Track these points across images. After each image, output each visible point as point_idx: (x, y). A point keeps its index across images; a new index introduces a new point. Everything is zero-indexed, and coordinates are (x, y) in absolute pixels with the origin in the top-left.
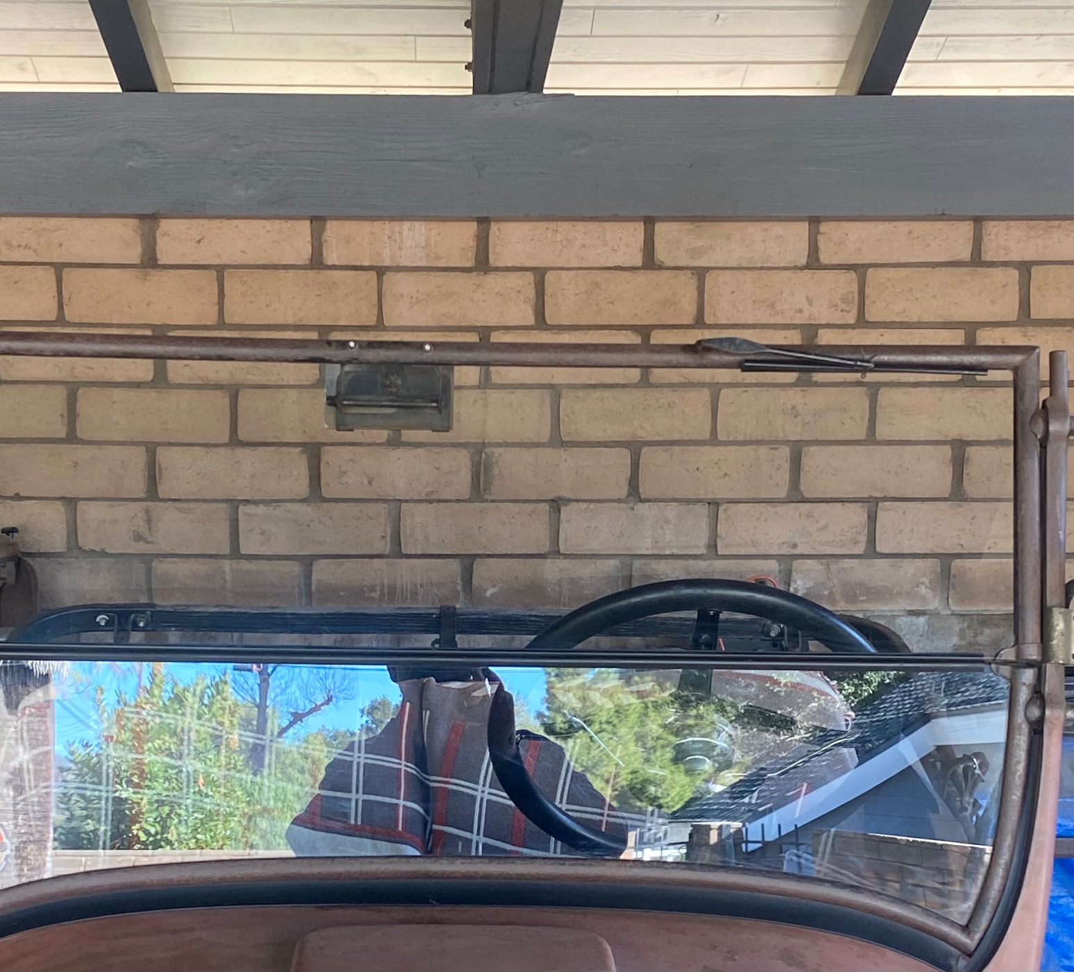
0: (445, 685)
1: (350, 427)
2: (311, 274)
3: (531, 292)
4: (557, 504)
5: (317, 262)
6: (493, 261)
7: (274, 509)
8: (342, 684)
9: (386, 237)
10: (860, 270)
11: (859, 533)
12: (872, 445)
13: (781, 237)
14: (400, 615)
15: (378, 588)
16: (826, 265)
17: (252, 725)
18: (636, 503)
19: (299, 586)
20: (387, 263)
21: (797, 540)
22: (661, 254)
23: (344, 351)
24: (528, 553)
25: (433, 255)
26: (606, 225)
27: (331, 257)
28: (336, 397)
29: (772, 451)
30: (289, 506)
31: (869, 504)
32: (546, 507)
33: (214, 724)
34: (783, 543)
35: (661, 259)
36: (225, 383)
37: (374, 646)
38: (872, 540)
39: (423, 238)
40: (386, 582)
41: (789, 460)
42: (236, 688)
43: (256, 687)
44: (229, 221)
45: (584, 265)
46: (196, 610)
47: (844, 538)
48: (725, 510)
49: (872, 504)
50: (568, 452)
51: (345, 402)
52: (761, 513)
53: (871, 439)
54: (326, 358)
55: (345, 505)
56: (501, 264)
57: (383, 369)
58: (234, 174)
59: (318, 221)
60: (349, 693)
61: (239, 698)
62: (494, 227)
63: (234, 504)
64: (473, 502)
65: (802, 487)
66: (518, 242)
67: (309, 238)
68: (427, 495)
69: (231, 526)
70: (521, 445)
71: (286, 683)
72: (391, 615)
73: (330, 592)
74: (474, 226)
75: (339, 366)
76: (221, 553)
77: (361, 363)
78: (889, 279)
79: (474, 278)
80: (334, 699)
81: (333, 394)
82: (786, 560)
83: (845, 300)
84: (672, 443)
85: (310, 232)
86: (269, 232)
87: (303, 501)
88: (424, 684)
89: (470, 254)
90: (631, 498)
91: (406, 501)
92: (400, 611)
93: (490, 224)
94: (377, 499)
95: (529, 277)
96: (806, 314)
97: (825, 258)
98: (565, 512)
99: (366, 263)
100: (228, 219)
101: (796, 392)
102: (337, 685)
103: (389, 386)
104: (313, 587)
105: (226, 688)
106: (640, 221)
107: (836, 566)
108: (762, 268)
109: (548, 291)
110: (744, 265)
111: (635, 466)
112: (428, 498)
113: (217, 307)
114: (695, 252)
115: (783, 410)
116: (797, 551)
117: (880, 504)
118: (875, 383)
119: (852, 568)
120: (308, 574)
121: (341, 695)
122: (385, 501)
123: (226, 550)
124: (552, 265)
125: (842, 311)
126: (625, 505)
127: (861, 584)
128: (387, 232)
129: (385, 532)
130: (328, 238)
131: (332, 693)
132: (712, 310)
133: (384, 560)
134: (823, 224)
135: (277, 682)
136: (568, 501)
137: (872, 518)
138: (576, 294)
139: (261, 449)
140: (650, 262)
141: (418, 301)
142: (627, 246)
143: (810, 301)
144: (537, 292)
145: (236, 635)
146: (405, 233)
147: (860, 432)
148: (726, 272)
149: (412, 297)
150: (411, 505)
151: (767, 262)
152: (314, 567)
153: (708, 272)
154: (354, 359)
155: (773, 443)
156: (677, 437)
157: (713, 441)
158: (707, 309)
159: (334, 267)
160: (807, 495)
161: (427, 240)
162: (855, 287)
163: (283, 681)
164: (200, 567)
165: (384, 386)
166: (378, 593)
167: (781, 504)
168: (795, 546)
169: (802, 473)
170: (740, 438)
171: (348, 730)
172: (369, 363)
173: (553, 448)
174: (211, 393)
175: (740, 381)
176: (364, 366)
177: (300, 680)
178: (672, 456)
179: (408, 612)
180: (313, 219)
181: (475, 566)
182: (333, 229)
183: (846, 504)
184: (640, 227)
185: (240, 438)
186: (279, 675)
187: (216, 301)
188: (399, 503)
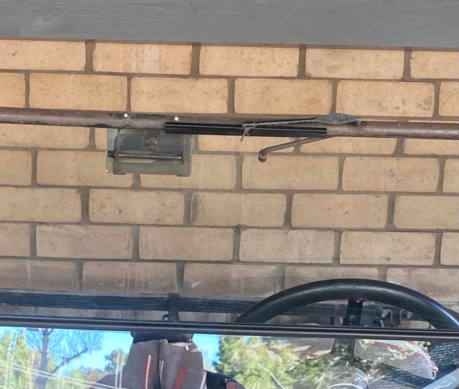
0: (174, 344)
1: (123, 172)
2: (86, 77)
3: (226, 92)
4: (238, 229)
5: (89, 70)
6: (202, 71)
7: (59, 228)
8: (94, 340)
9: (134, 54)
10: (436, 82)
11: (430, 252)
12: (441, 195)
13: (386, 60)
14: (144, 298)
15: (124, 281)
16: (414, 79)
17: (38, 364)
18: (289, 229)
19: (74, 278)
20: (134, 71)
21: (391, 256)
22: (310, 69)
23: (120, 120)
24: (220, 260)
25: (163, 67)
26: (276, 50)
27: (98, 66)
28: (114, 151)
29: (377, 198)
30: (68, 226)
31: (437, 234)
32: (231, 231)
33: (16, 364)
34: (381, 257)
35: (310, 73)
36: (29, 146)
37: (120, 318)
38: (438, 257)
39: (157, 55)
40: (129, 277)
41: (387, 204)
42: (29, 341)
43: (41, 341)
44: (33, 42)
45: (260, 75)
46: (12, 291)
47: (420, 255)
48: (346, 236)
49: (439, 234)
50: (246, 196)
51: (120, 155)
52: (368, 238)
53: (440, 192)
54: (109, 125)
55: (104, 227)
56: (207, 73)
57: (145, 133)
58: (38, 11)
59: (90, 43)
60: (98, 346)
61: (30, 347)
62: (203, 49)
63: (34, 224)
64: (185, 227)
65: (395, 222)
66: (218, 59)
67: (84, 54)
68: (156, 221)
69: (31, 239)
70: (217, 191)
71: (59, 338)
72: (139, 299)
73: (94, 283)
74: (190, 48)
75: (117, 130)
76: (24, 256)
77: (131, 128)
78: (454, 89)
79: (190, 82)
80: (89, 350)
81: (112, 150)
82: (383, 268)
83: (426, 102)
84: (313, 192)
85: (85, 50)
86: (59, 49)
87: (77, 224)
88: (160, 343)
89: (187, 66)
90: (286, 227)
91: (143, 225)
92: (143, 296)
93: (200, 47)
94: (124, 224)
95: (225, 82)
96: (401, 110)
97: (414, 74)
98: (244, 234)
99: (121, 71)
100: (33, 40)
101: (393, 160)
102: (91, 340)
103: (149, 145)
104: (83, 279)
105: (22, 341)
106: (296, 47)
107: (414, 273)
108: (374, 80)
109: (237, 91)
110: (362, 78)
111: (289, 206)
112: (157, 223)
113: (25, 97)
114: (332, 68)
115: (384, 172)
116: (391, 263)
117: (444, 234)
118: (443, 156)
119: (424, 274)
120: (80, 271)
121: (93, 347)
122: (129, 225)
123: (28, 254)
124: (239, 75)
125: (424, 109)
126: (282, 231)
127: (430, 284)
128: (134, 51)
129: (129, 244)
130: (97, 54)
131: (88, 346)
132: (341, 106)
133: (128, 263)
134: (414, 52)
135: (54, 338)
136: (246, 227)
137: (439, 243)
138: (255, 94)
139: (51, 190)
140: (302, 74)
141: (153, 96)
142: (288, 63)
143: (404, 103)
144: (229, 92)
145: (33, 308)
146: (146, 51)
147: (433, 188)
148: (351, 82)
149: (149, 94)
150: (146, 228)
151: (377, 76)
152: (84, 267)
153: (339, 81)
154: (127, 126)
155: (377, 193)
156: (316, 187)
157: (339, 190)
158: (338, 105)
159: (100, 73)
160: (398, 227)
161: (160, 56)
162: (433, 94)
163: (57, 338)
164: (11, 264)
165: (146, 145)
166: (124, 284)
167: (381, 232)
168: (389, 259)
169: (395, 213)
170: (356, 189)
171: (97, 369)
172: (136, 128)
173: (237, 193)
174: (21, 152)
175: (358, 152)
176: (133, 130)
177: (68, 337)
178: (312, 200)
179: (148, 296)
180: (87, 42)
181: (185, 268)
182: (100, 48)
183: (422, 233)
184: (297, 52)
185: (38, 183)
186: (55, 334)
187: (24, 93)
188: (137, 227)
